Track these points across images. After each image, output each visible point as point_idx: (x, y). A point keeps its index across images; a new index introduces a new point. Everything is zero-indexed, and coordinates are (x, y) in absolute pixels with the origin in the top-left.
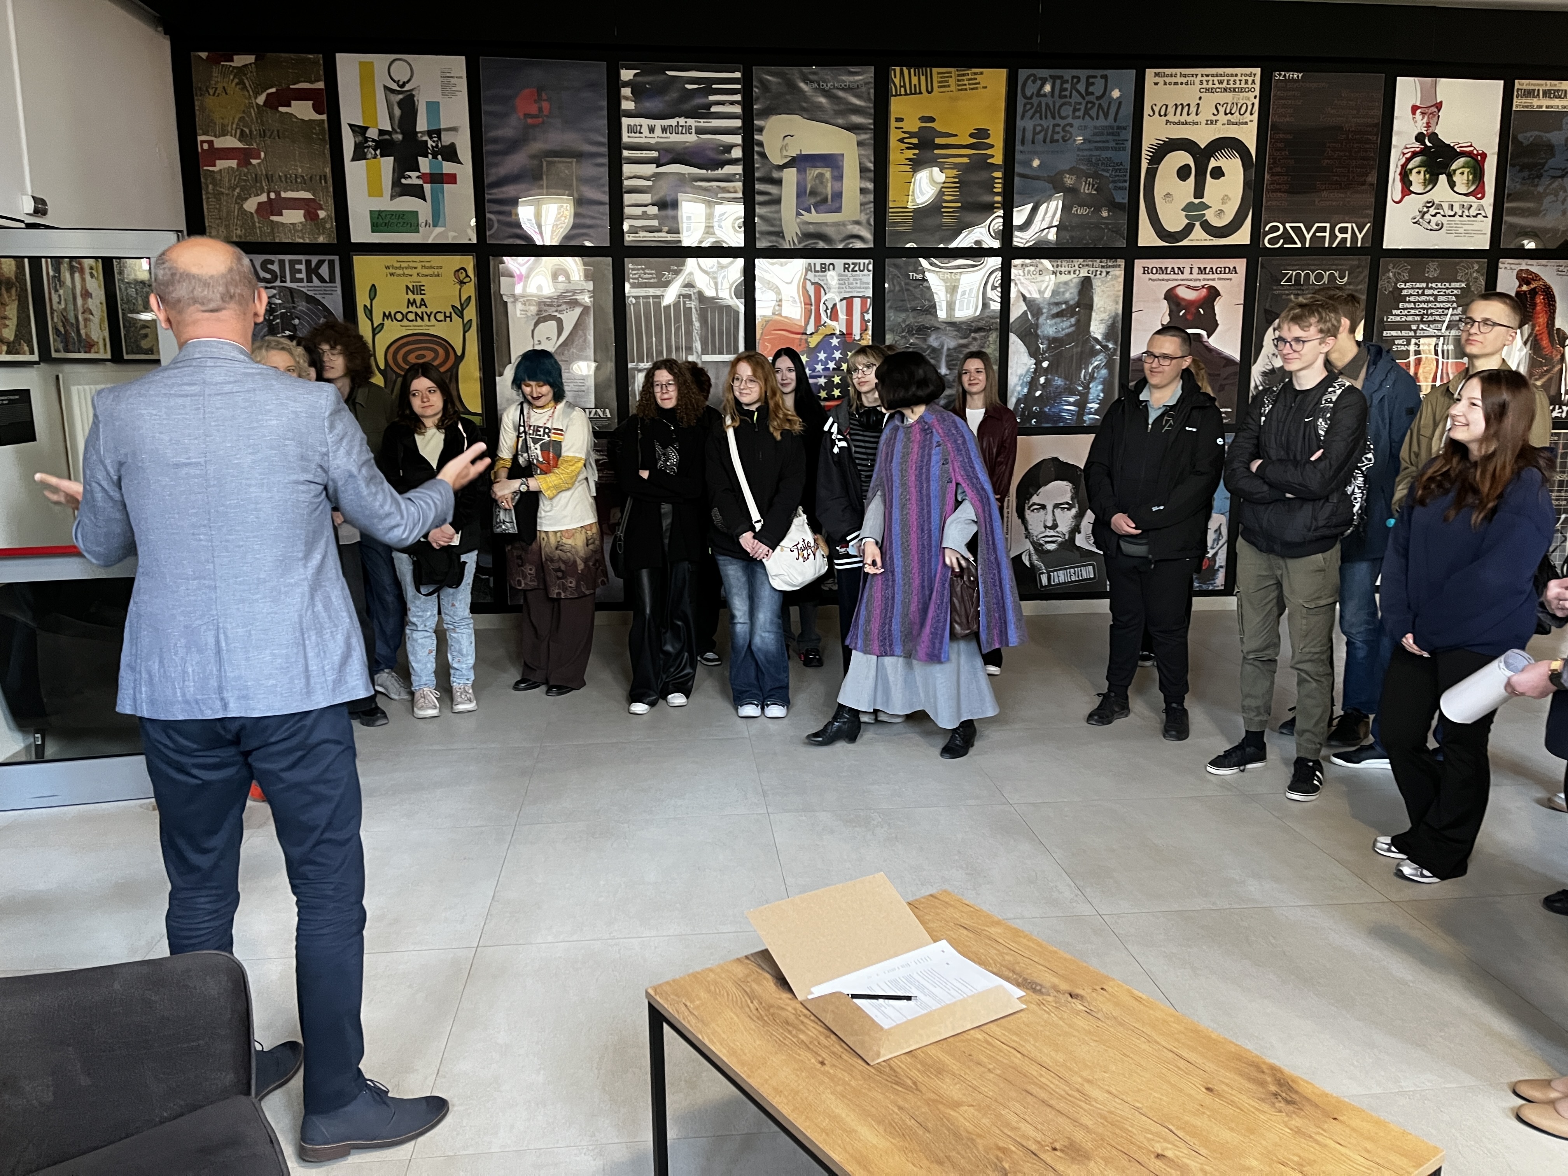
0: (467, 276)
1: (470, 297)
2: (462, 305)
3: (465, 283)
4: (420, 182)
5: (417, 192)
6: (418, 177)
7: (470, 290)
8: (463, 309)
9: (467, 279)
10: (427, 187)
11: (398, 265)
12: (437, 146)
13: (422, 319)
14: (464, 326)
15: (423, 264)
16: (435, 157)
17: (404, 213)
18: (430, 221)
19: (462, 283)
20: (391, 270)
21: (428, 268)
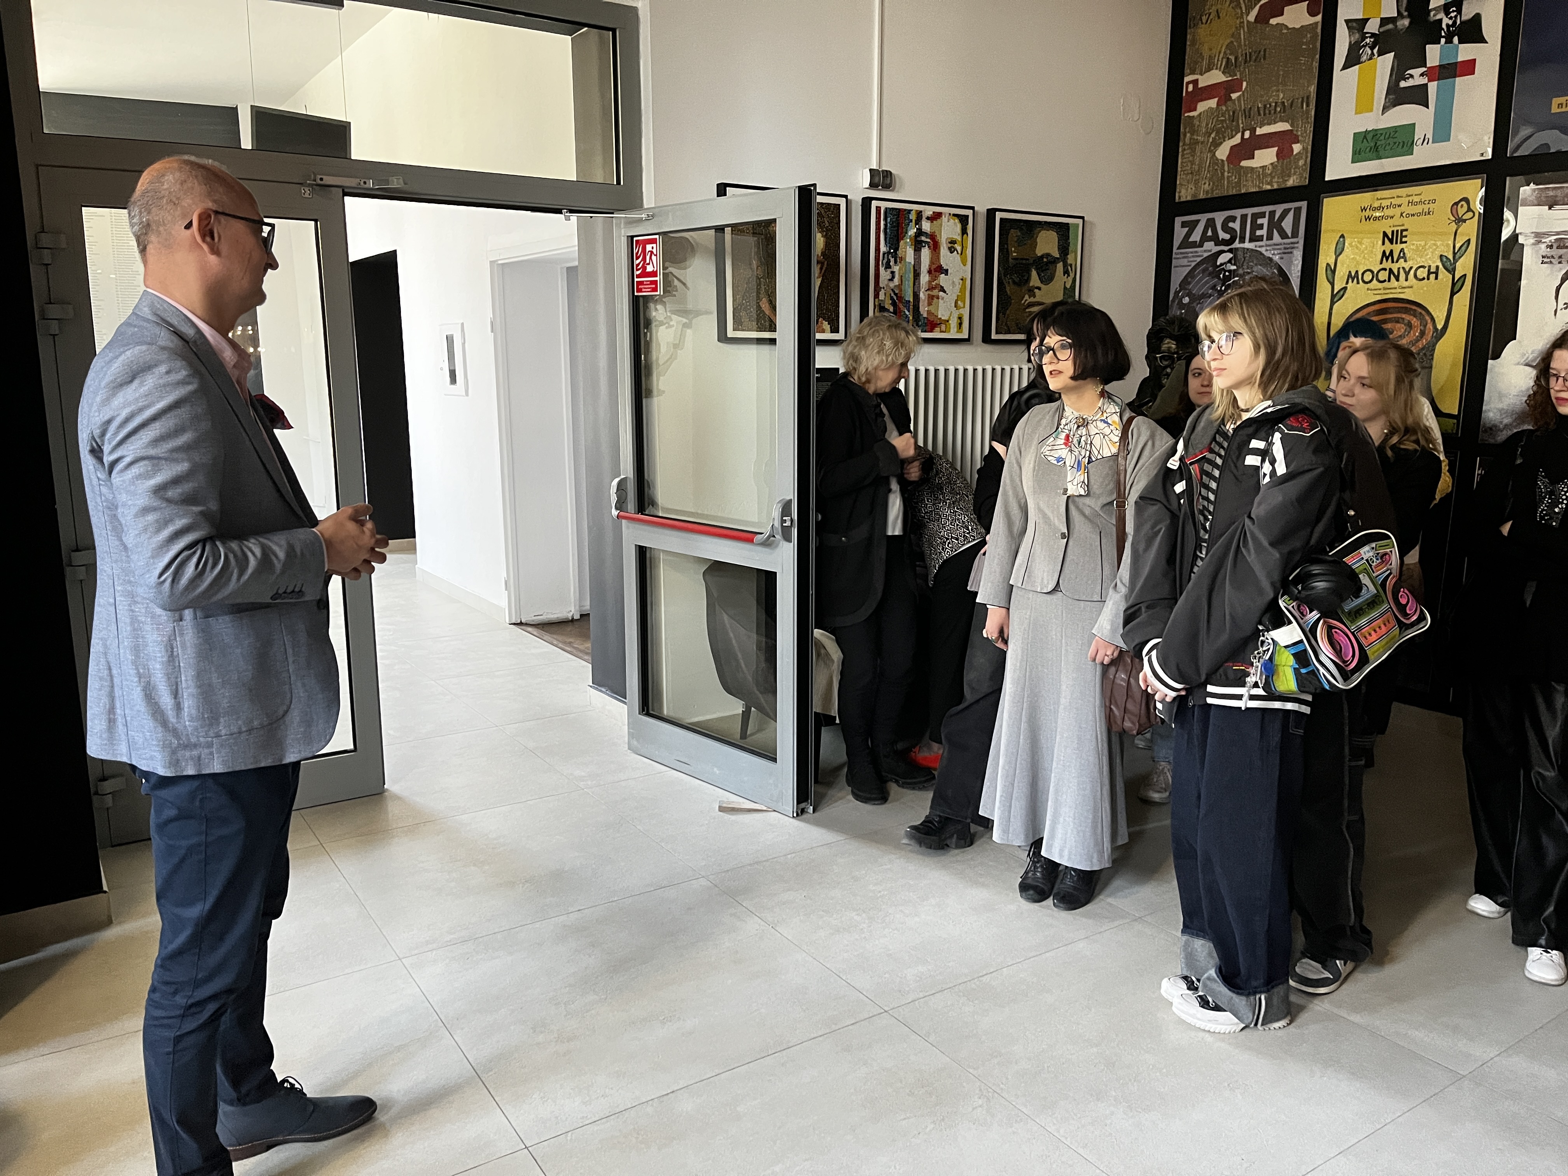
0: (1469, 210)
1: (1469, 241)
2: (1454, 254)
3: (1465, 221)
4: (1424, 80)
5: (1419, 96)
6: (1422, 75)
7: (1471, 230)
8: (1455, 260)
9: (1470, 214)
10: (1433, 87)
11: (1376, 204)
12: (1455, 22)
13: (1397, 279)
14: (1454, 284)
15: (1410, 199)
16: (1449, 41)
17: (1395, 129)
18: (1430, 136)
19: (1460, 221)
20: (1368, 213)
21: (1416, 204)
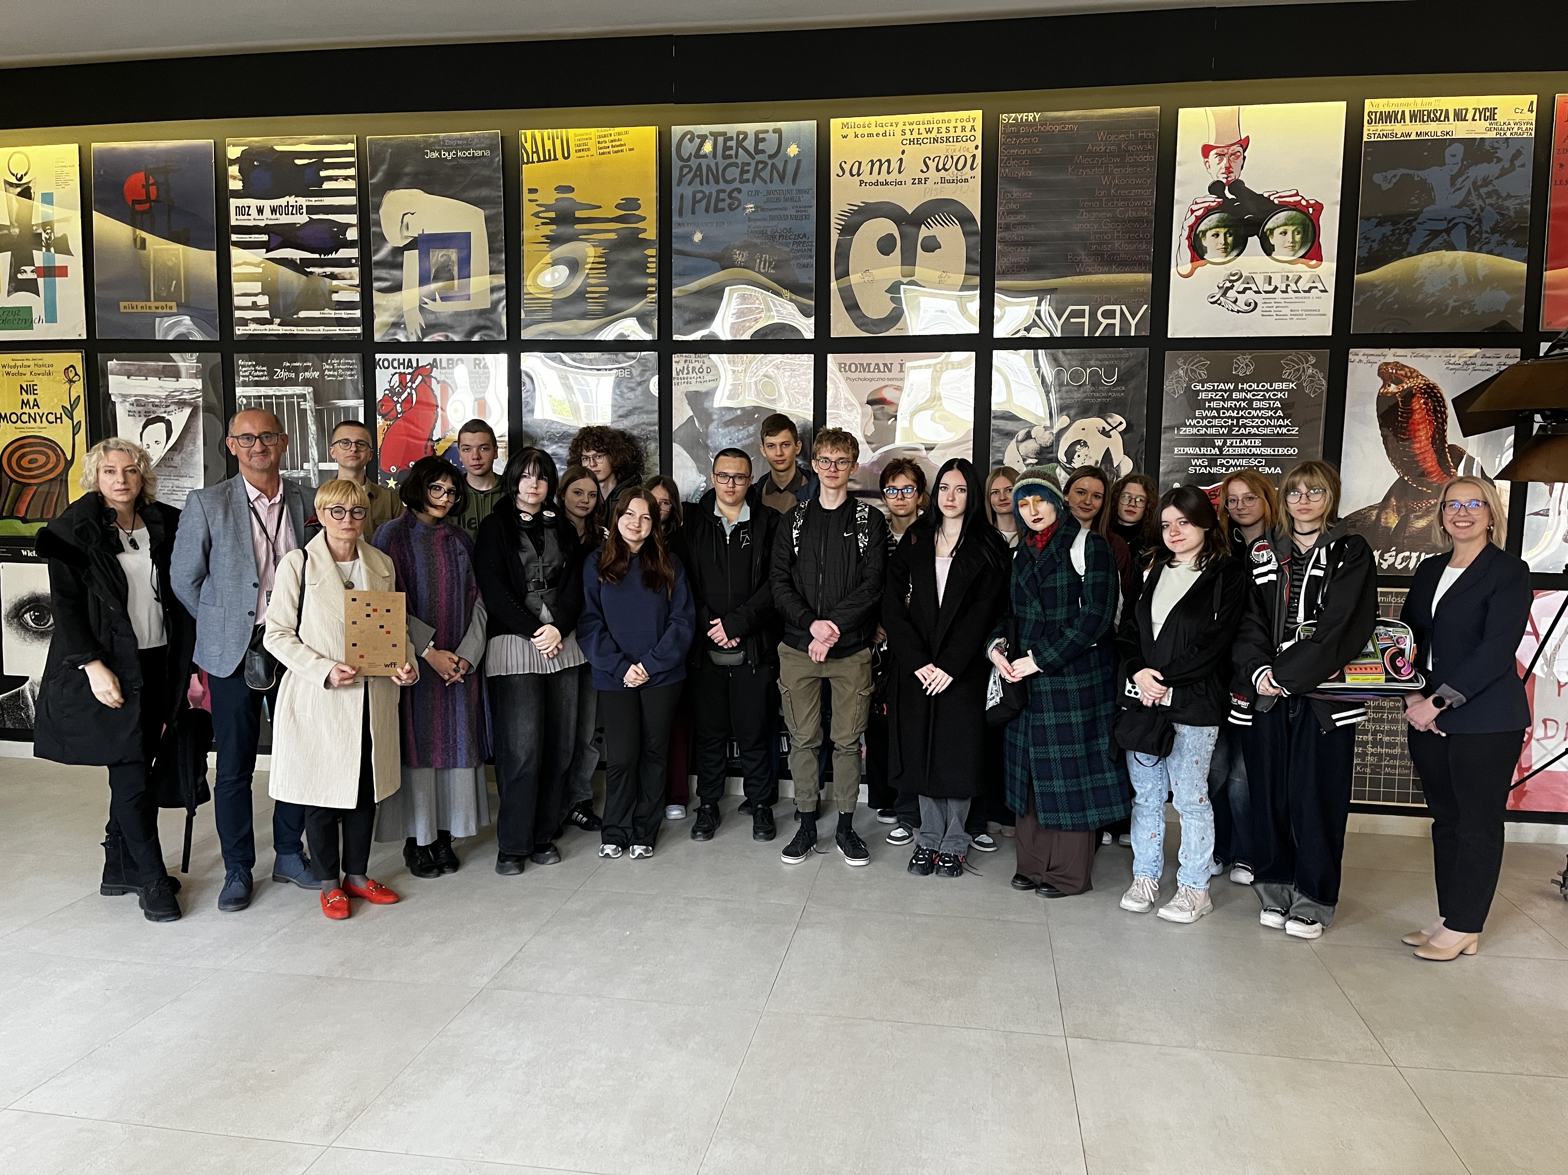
0: (76, 374)
1: (79, 396)
2: (71, 406)
3: (74, 382)
4: (34, 276)
5: (31, 286)
6: (32, 271)
7: (79, 389)
8: (73, 410)
9: (76, 378)
10: (41, 281)
11: (13, 363)
12: (50, 237)
13: (35, 421)
14: (74, 428)
15: (36, 362)
16: (48, 250)
17: (19, 309)
18: (43, 317)
19: (71, 381)
20: (7, 369)
21: (40, 366)
